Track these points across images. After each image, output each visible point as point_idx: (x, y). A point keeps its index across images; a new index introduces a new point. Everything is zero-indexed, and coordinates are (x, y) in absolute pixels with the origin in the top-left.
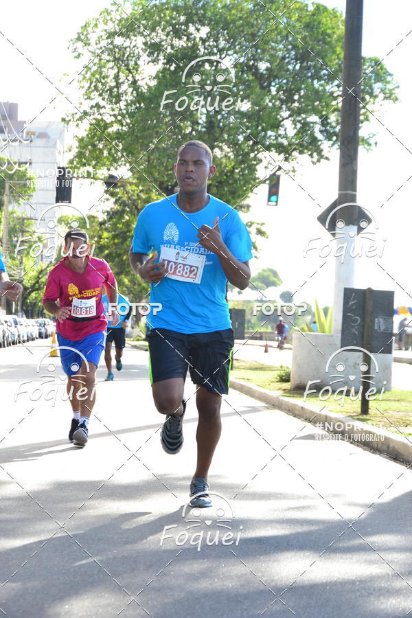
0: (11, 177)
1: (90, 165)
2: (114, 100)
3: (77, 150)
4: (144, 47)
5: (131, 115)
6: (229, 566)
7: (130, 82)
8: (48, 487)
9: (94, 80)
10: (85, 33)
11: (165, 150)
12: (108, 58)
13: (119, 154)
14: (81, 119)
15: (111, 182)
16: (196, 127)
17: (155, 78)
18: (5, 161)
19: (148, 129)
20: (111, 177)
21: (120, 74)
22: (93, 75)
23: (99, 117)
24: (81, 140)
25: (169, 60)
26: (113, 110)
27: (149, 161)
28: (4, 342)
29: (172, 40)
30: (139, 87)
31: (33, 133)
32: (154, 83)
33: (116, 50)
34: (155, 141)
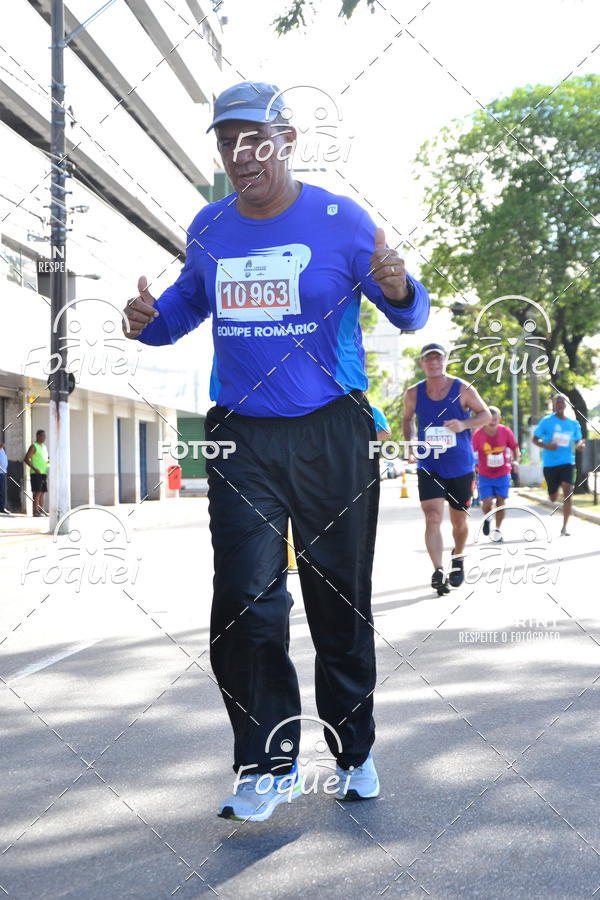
1: (434, 292)
2: (458, 222)
4: (487, 163)
5: (476, 237)
7: (474, 202)
9: (436, 202)
10: (424, 153)
11: (514, 272)
12: (450, 178)
13: (465, 278)
14: (423, 244)
15: (458, 310)
16: (547, 246)
17: (500, 196)
19: (496, 250)
20: (457, 304)
21: (463, 193)
22: (434, 196)
23: (442, 241)
24: (424, 267)
25: (516, 175)
26: (457, 233)
27: (497, 285)
29: (517, 155)
30: (484, 207)
32: (500, 201)
33: (458, 168)
34: (504, 263)
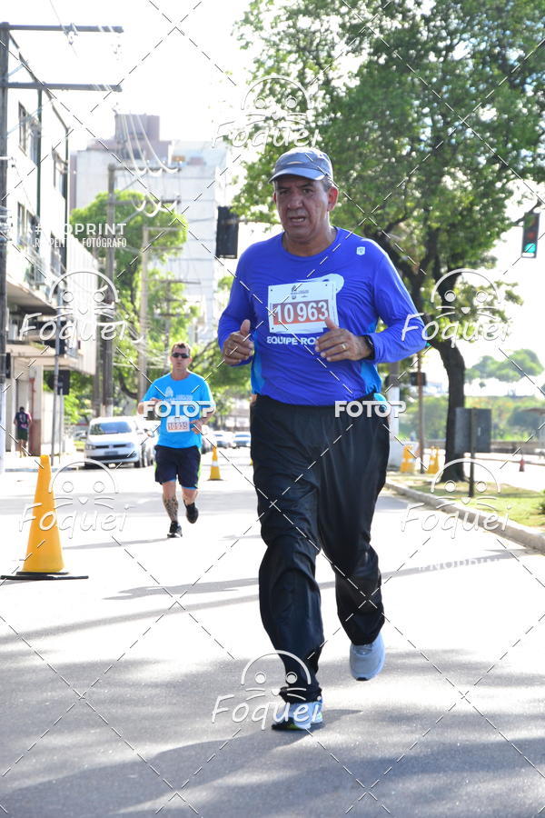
0: (151, 222)
1: (263, 203)
3: (246, 182)
4: (340, 30)
5: (323, 130)
6: (476, 783)
7: (321, 82)
8: (210, 669)
10: (255, 12)
11: (372, 179)
12: (289, 48)
16: (417, 146)
17: (356, 75)
18: (143, 198)
19: (348, 149)
21: (307, 70)
22: (267, 73)
24: (251, 168)
25: (378, 48)
28: (143, 460)
29: (381, 20)
30: (334, 89)
31: (182, 159)
32: (355, 83)
33: (301, 36)
34: (358, 167)
